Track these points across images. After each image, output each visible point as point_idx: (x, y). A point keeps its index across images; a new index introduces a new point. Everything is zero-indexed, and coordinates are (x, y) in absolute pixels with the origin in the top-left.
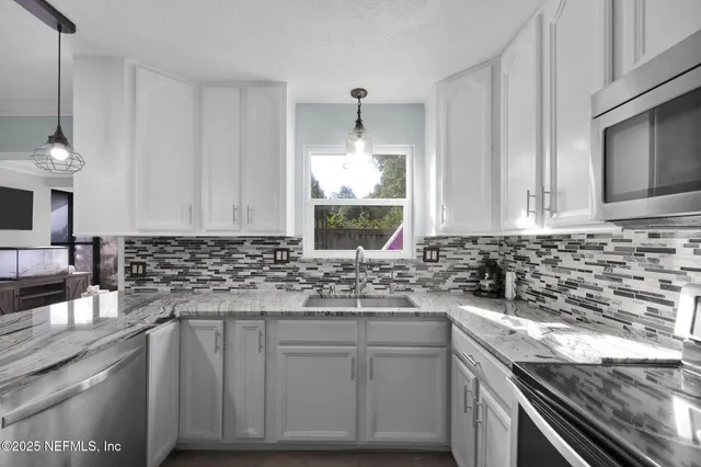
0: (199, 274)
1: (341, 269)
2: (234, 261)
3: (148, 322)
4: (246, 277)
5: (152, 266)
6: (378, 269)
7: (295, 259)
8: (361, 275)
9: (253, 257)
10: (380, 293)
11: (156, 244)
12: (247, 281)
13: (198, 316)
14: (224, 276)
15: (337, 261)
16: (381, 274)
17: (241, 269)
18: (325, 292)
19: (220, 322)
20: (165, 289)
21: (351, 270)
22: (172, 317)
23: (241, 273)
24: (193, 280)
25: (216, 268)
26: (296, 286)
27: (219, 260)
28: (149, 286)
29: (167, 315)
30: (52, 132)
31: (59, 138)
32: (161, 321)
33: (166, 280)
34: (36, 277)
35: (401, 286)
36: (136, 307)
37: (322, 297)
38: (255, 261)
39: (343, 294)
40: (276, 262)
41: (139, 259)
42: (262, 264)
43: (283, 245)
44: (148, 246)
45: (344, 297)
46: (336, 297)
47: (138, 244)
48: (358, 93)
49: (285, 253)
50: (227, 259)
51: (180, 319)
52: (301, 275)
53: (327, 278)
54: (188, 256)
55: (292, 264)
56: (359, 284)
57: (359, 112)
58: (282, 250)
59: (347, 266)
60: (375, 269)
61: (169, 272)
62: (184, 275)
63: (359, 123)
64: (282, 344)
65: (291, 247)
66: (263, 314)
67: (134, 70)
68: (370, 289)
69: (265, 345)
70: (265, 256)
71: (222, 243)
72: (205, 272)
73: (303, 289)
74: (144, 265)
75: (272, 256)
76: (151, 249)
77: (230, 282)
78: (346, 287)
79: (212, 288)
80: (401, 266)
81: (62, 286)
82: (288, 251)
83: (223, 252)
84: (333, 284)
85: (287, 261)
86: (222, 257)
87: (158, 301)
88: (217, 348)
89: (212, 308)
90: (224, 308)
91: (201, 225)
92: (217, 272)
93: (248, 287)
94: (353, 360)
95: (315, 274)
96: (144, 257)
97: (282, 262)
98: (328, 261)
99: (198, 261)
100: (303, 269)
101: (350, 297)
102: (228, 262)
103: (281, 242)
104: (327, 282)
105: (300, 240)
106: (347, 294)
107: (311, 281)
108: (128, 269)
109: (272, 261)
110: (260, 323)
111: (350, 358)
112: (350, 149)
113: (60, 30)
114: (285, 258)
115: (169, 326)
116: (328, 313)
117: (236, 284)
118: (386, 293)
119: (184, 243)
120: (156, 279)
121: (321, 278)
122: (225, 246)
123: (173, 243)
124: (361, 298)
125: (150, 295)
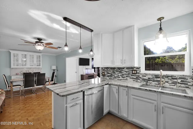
0: (114, 75)
1: (155, 77)
2: (122, 73)
3: (104, 84)
4: (125, 77)
5: (106, 73)
6: (171, 78)
7: (138, 73)
8: (163, 80)
9: (127, 72)
10: (172, 87)
11: (106, 69)
12: (125, 78)
13: (113, 85)
14: (120, 76)
15: (153, 74)
16: (172, 80)
17: (124, 75)
18: (148, 84)
19: (117, 87)
20: (108, 78)
21: (159, 78)
22: (108, 84)
23: (124, 76)
24: (113, 77)
25: (118, 74)
26: (139, 81)
27: (118, 72)
28: (105, 77)
29: (107, 83)
30: (91, 50)
31: (91, 51)
32: (106, 84)
33: (108, 76)
34: (90, 74)
35: (183, 85)
36: (103, 81)
37: (147, 85)
38: (127, 73)
39: (155, 85)
40: (133, 74)
41: (103, 72)
42: (129, 74)
43: (135, 69)
44: (105, 69)
45: (155, 86)
46: (152, 86)
47: (103, 69)
48: (160, 19)
49: (135, 71)
50: (120, 72)
51: (110, 85)
52: (140, 78)
53: (149, 79)
54: (112, 71)
55: (137, 74)
56: (162, 83)
57: (160, 25)
58: (134, 70)
59: (157, 76)
60: (169, 78)
61: (109, 75)
62: (111, 75)
63: (161, 29)
64: (132, 95)
65: (137, 70)
66: (127, 86)
67: (102, 34)
68: (167, 85)
69: (128, 94)
70: (130, 72)
71: (119, 68)
72: (116, 75)
73: (141, 82)
74: (104, 73)
75: (132, 72)
76: (106, 70)
77: (121, 78)
78: (157, 83)
79: (117, 79)
80: (183, 78)
81: (93, 76)
82: (136, 71)
83: (119, 71)
84: (151, 81)
85: (136, 74)
86: (119, 72)
87: (106, 81)
88: (117, 92)
89: (116, 83)
90: (118, 84)
91: (114, 64)
92: (118, 75)
93: (125, 80)
94: (155, 106)
95: (145, 78)
96: (104, 71)
97: (134, 74)
98: (149, 74)
99: (114, 72)
100: (141, 76)
101: (158, 86)
102: (121, 73)
103: (134, 68)
104: (149, 80)
105: (140, 68)
106: (156, 85)
107: (144, 80)
108: (102, 73)
109: (132, 73)
110: (127, 89)
111: (154, 105)
112: (157, 38)
113: (91, 32)
114: (135, 73)
115: (107, 86)
116: (146, 89)
117: (123, 79)
118: (175, 87)
119: (111, 68)
120: (107, 76)
121: (147, 79)
122: (120, 69)
123: (110, 68)
124: (162, 87)
125: (105, 79)
